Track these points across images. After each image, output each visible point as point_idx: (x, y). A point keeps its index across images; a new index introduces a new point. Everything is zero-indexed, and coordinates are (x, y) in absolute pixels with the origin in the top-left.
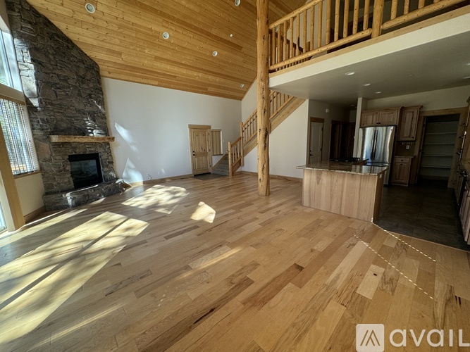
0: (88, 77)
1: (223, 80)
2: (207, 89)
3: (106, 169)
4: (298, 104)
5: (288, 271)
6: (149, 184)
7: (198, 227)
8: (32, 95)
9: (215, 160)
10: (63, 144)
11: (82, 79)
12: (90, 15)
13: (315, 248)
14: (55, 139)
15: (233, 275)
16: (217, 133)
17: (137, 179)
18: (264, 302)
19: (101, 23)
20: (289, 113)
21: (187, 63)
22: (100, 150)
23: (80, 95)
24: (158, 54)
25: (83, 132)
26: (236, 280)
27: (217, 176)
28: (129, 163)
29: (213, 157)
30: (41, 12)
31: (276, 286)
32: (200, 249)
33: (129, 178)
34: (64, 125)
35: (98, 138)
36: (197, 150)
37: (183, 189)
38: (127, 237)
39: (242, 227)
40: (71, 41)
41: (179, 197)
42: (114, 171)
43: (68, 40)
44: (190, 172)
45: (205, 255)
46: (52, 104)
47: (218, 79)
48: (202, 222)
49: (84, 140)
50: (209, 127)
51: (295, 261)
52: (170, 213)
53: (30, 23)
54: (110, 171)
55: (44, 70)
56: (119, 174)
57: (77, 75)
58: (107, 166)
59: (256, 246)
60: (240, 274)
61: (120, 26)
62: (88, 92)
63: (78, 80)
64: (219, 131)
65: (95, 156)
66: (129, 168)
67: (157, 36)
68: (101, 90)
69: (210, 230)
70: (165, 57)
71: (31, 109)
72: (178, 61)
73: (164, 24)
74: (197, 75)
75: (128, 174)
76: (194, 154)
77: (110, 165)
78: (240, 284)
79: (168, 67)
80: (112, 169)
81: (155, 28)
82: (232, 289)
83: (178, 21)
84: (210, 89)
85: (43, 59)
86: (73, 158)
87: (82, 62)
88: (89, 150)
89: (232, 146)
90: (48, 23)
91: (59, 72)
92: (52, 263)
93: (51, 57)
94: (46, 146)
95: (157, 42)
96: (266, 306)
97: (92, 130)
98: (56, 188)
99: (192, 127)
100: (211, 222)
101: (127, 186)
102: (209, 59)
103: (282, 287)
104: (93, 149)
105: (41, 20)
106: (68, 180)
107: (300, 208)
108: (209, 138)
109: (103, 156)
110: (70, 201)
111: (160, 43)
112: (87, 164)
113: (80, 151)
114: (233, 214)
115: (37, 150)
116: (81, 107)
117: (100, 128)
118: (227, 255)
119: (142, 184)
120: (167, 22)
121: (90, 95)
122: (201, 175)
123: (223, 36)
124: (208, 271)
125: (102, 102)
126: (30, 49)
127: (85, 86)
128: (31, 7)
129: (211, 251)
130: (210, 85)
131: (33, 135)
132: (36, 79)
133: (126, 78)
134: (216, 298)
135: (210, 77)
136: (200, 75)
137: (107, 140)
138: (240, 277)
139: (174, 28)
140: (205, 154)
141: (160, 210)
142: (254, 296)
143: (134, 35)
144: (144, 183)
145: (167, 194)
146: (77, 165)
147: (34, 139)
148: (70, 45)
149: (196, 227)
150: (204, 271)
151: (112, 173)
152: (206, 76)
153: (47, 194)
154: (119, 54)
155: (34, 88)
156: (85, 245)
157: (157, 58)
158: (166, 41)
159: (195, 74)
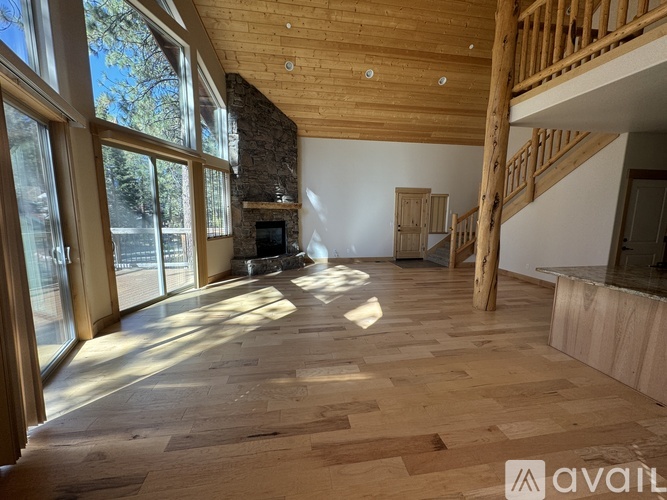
0: (284, 140)
1: (456, 118)
2: (429, 136)
3: (290, 240)
4: (600, 145)
5: (414, 439)
6: (333, 262)
7: (344, 329)
8: (234, 164)
9: (433, 241)
10: (253, 210)
11: (279, 142)
12: (288, 73)
13: (503, 427)
14: (246, 205)
15: (331, 407)
16: (442, 199)
17: (321, 254)
18: (339, 461)
19: (300, 79)
20: (576, 164)
21: (399, 103)
22: (286, 218)
23: (274, 159)
24: (359, 99)
25: (272, 199)
26: (329, 414)
27: (431, 264)
28: (316, 236)
29: (430, 236)
30: (251, 83)
31: (377, 450)
32: (323, 357)
33: (312, 253)
34: (256, 191)
35: (284, 205)
36: (405, 223)
37: (367, 276)
38: (266, 318)
39: (401, 349)
40: (273, 104)
41: (353, 285)
42: (298, 243)
43: (270, 104)
44: (391, 254)
45: (322, 366)
46: (248, 171)
47: (448, 118)
48: (353, 323)
49: (271, 206)
50: (429, 191)
51: (441, 431)
52: (327, 302)
53: (240, 96)
54: (294, 242)
55: (246, 138)
56: (304, 246)
57: (274, 139)
58: (291, 236)
59: (398, 381)
60: (342, 409)
61: (317, 78)
62: (283, 155)
63: (274, 144)
64: (445, 197)
65: (281, 224)
66: (315, 241)
67: (359, 77)
68: (296, 151)
69: (355, 337)
70: (369, 101)
71: (233, 176)
72: (387, 102)
73: (367, 60)
74: (414, 118)
75: (312, 248)
76: (400, 229)
77: (295, 236)
78: (330, 421)
79: (373, 113)
80: (296, 240)
81: (356, 68)
82: (317, 422)
83: (385, 50)
84: (434, 134)
85: (246, 129)
86: (260, 225)
87: (281, 124)
88: (277, 217)
89: (458, 222)
90: (255, 91)
91: (258, 138)
92: (199, 324)
93: (253, 124)
94: (239, 212)
95: (358, 85)
96: (336, 467)
97: (281, 196)
98: (242, 254)
99: (400, 191)
100: (365, 327)
101: (309, 261)
102: (434, 91)
103: (383, 455)
104: (279, 217)
105: (250, 90)
106: (251, 247)
107: (539, 349)
108: (427, 207)
109: (289, 225)
110: (250, 270)
111: (362, 85)
112: (274, 232)
113: (267, 218)
114: (405, 324)
115: (232, 215)
116: (274, 172)
117: (289, 193)
118: (346, 378)
119: (326, 262)
120: (371, 56)
121: (283, 158)
122: (406, 260)
123: (457, 51)
124: (309, 387)
125: (295, 165)
126: (237, 121)
127: (280, 149)
128: (243, 80)
129: (333, 365)
130: (435, 129)
131: (232, 201)
132: (239, 148)
133: (324, 134)
134: (290, 422)
135: (434, 117)
136: (418, 116)
137: (293, 207)
138: (339, 413)
139: (379, 62)
140: (416, 230)
141: (319, 297)
142: (333, 446)
143: (332, 83)
144: (329, 260)
145: (344, 278)
146: (264, 233)
147: (232, 205)
148: (271, 109)
149: (342, 328)
150: (305, 386)
151: (294, 245)
152: (428, 117)
153: (235, 258)
154: (316, 108)
155: (236, 156)
156: (232, 314)
157: (358, 105)
158: (370, 80)
159: (411, 116)
